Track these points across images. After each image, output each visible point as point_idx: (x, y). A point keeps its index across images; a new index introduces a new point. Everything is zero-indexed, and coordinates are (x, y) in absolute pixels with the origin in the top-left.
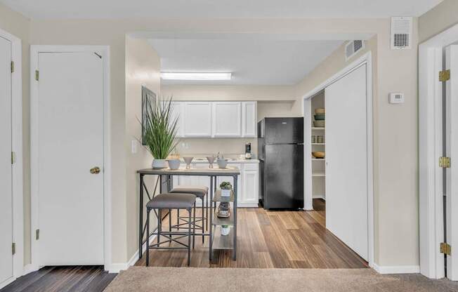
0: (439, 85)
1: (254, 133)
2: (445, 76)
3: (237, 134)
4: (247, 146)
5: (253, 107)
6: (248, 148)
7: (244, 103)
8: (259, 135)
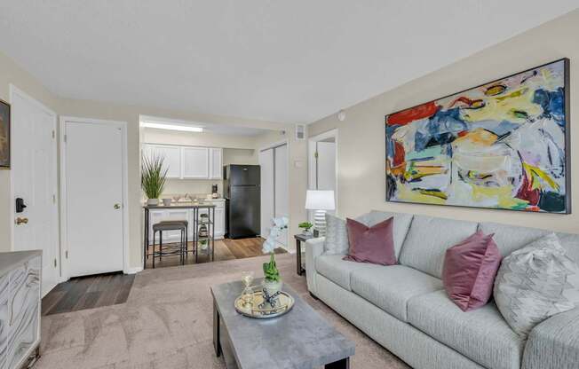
0: (315, 159)
1: (220, 176)
2: (317, 155)
3: (206, 176)
4: (213, 187)
5: (220, 154)
6: (215, 189)
7: (211, 149)
8: (225, 178)
